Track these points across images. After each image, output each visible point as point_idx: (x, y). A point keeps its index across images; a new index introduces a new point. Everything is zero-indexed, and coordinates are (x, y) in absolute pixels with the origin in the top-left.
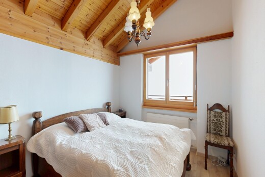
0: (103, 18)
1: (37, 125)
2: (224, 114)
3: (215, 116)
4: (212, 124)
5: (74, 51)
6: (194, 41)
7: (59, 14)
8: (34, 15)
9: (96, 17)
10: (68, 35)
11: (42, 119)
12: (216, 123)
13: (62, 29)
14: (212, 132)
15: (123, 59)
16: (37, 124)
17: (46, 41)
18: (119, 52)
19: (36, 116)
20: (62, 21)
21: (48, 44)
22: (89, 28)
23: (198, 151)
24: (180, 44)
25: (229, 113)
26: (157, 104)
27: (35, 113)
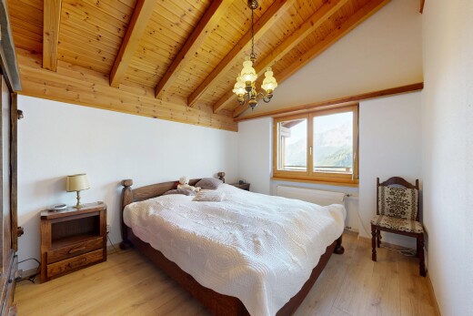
0: (209, 82)
1: (126, 194)
2: (409, 191)
3: (392, 193)
4: (386, 204)
5: (172, 119)
6: (351, 99)
7: (152, 82)
8: (120, 86)
9: (200, 81)
10: (163, 102)
11: (133, 187)
12: (394, 203)
13: (156, 96)
14: (386, 213)
15: (241, 125)
16: (127, 192)
17: (136, 110)
18: (237, 117)
19: (126, 184)
20: (156, 89)
21: (138, 113)
22: (192, 93)
23: (360, 235)
24: (329, 103)
25: (418, 189)
26: (294, 176)
27: (124, 181)
